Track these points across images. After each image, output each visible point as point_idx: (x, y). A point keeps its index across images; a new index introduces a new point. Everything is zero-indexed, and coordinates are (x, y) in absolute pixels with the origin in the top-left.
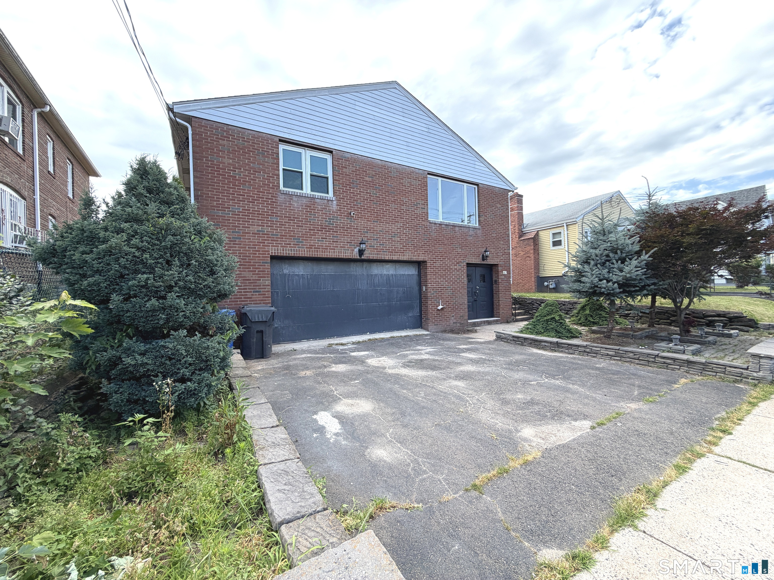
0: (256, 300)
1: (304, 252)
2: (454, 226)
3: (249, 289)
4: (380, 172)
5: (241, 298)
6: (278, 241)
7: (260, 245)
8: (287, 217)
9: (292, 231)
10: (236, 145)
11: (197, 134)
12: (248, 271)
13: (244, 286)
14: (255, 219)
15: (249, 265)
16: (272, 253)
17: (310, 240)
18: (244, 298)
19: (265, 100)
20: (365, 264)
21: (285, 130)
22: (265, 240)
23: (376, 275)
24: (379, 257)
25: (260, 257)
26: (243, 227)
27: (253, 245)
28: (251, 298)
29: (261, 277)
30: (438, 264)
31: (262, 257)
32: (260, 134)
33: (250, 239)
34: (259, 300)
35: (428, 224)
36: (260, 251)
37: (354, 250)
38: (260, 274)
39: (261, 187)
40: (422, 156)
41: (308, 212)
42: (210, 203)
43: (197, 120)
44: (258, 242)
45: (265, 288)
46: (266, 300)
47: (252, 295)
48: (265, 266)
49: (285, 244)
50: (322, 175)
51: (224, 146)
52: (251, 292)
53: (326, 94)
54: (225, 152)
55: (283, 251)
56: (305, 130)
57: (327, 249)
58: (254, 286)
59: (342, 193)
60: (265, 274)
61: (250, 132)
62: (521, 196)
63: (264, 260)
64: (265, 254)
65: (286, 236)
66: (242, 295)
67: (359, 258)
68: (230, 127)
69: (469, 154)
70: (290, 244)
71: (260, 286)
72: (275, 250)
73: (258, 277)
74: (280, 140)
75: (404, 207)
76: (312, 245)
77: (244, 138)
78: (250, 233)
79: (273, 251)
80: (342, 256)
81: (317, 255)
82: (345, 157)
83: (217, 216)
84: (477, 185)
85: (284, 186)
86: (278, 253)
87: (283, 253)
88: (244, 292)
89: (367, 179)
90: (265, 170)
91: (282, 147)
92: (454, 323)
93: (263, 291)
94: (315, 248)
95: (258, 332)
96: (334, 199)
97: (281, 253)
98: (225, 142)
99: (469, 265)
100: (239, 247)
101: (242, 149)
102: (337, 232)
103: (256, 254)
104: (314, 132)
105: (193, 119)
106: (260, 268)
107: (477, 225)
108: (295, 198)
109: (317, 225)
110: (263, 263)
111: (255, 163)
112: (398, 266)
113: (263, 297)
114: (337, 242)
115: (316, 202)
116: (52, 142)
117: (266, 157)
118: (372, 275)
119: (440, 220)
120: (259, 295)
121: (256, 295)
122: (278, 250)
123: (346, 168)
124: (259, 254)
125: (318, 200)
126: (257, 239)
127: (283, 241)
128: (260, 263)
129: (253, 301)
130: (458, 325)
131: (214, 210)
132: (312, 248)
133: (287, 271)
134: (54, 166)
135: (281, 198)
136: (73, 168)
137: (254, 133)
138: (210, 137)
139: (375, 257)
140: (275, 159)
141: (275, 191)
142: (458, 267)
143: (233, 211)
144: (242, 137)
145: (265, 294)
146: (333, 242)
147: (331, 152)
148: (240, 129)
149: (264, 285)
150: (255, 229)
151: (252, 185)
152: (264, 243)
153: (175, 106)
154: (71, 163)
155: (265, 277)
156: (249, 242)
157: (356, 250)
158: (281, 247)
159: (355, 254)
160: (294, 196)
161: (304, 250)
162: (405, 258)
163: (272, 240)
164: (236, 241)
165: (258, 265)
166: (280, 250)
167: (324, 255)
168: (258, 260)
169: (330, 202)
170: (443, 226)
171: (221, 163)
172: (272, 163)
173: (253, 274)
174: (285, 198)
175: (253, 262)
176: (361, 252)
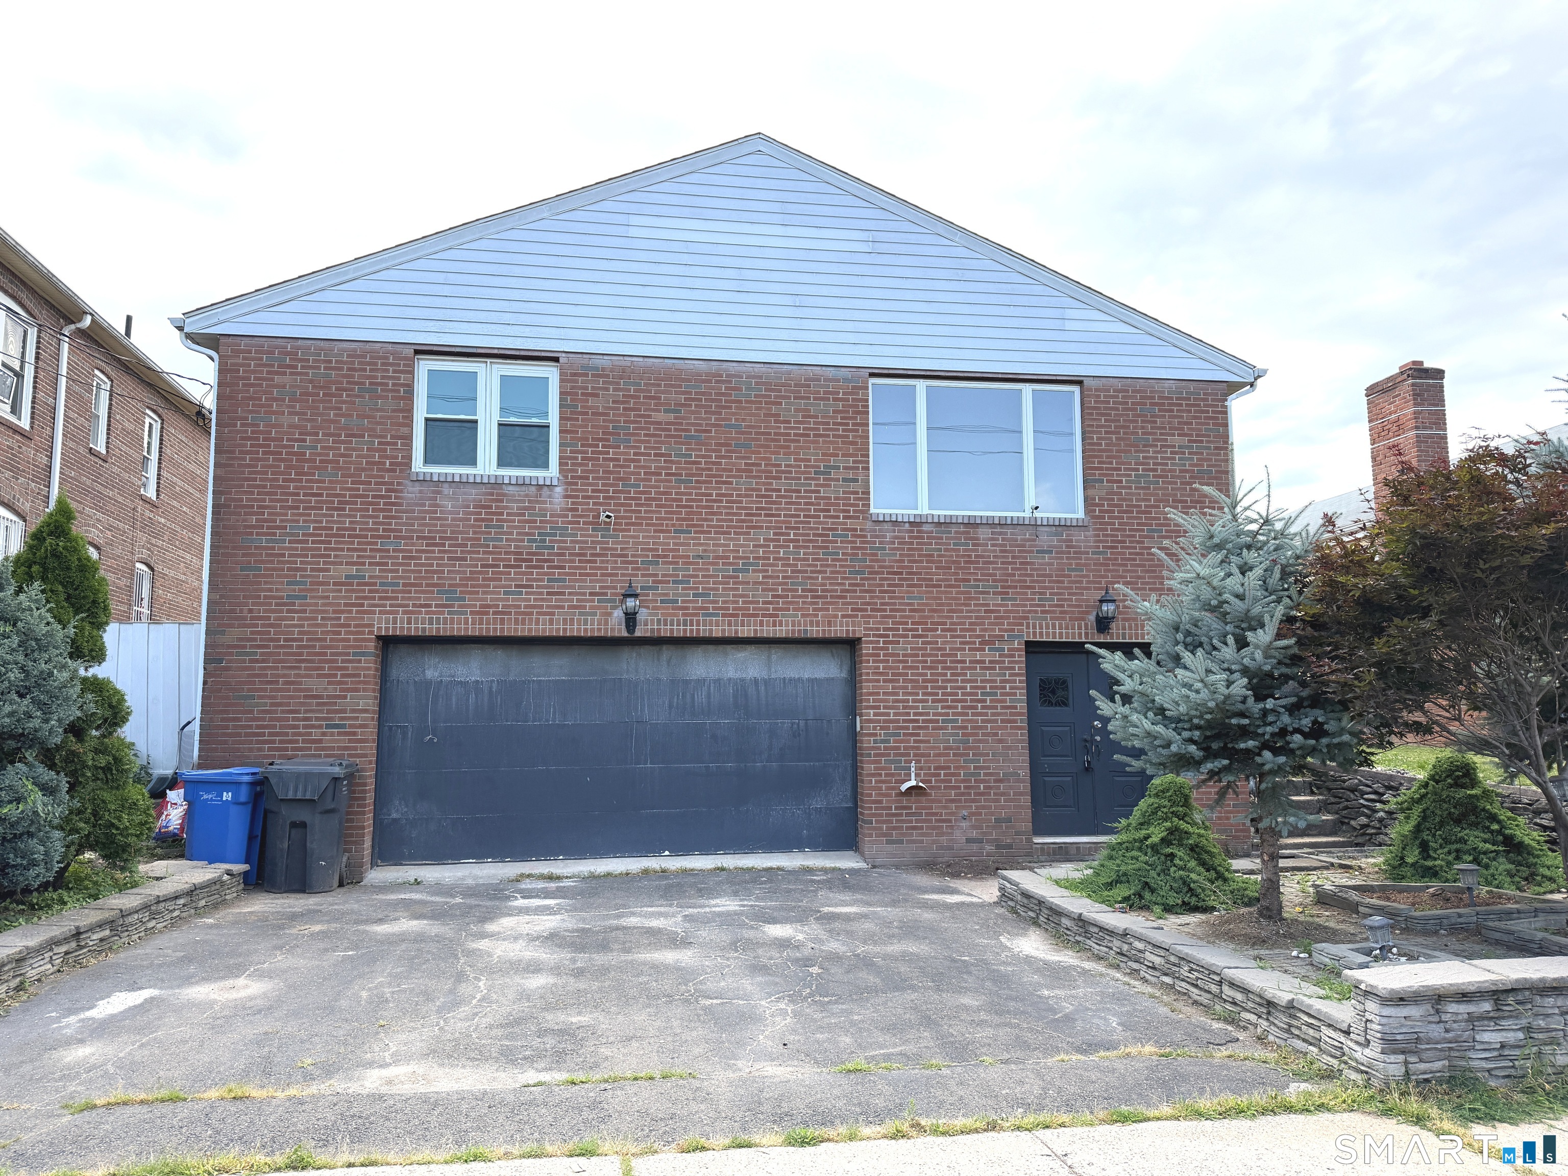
0: (333, 748)
1: (466, 623)
2: (972, 524)
3: (317, 719)
4: (703, 394)
5: (297, 742)
6: (397, 598)
7: (350, 612)
8: (424, 538)
9: (435, 572)
10: (311, 381)
11: (229, 371)
12: (319, 676)
13: (306, 711)
14: (342, 550)
15: (320, 661)
16: (380, 629)
17: (484, 593)
18: (304, 741)
19: (384, 265)
20: (667, 652)
21: (431, 326)
22: (365, 598)
23: (701, 682)
24: (691, 631)
25: (348, 640)
26: (312, 570)
27: (335, 612)
28: (320, 741)
29: (348, 690)
30: (904, 647)
31: (355, 640)
32: (368, 346)
33: (328, 597)
34: (339, 748)
35: (869, 525)
36: (349, 626)
37: (610, 614)
38: (346, 683)
39: (363, 470)
40: (849, 326)
41: (483, 520)
42: (244, 521)
43: (230, 340)
44: (346, 605)
45: (357, 718)
46: (355, 748)
47: (324, 734)
48: (360, 661)
49: (414, 605)
50: (535, 420)
51: (284, 387)
52: (320, 727)
53: (545, 215)
54: (284, 400)
55: (409, 623)
56: (482, 316)
57: (532, 613)
58: (328, 712)
59: (580, 465)
60: (359, 682)
61: (345, 345)
62: (1439, 374)
63: (360, 647)
64: (363, 633)
65: (421, 585)
66: (300, 734)
67: (625, 634)
68: (300, 342)
69: (1039, 289)
70: (430, 606)
71: (345, 711)
72: (387, 622)
73: (341, 690)
74: (417, 352)
75: (782, 484)
76: (489, 606)
77: (330, 362)
78: (328, 584)
79: (384, 625)
80: (575, 630)
81: (502, 629)
82: (597, 369)
83: (256, 548)
84: (1079, 383)
85: (427, 461)
86: (395, 629)
87: (409, 629)
88: (305, 727)
89: (660, 416)
90: (374, 430)
91: (424, 367)
92: (968, 841)
93: (351, 726)
94: (495, 613)
95: (294, 825)
96: (555, 482)
97: (402, 628)
98: (287, 379)
99: (1032, 648)
100: (300, 619)
101: (321, 388)
102: (563, 568)
103: (339, 633)
104: (507, 318)
105: (223, 340)
106: (346, 668)
107: (1080, 514)
108: (447, 490)
109: (506, 553)
110: (355, 654)
111: (351, 416)
112: (776, 653)
113: (350, 741)
114: (563, 594)
115: (504, 495)
116: (109, 383)
117: (380, 397)
118: (687, 682)
119: (924, 508)
120: (339, 734)
121: (332, 734)
122: (395, 622)
123: (597, 395)
124: (347, 633)
125: (511, 488)
126: (345, 597)
127: (410, 599)
128: (348, 654)
129: (323, 749)
130: (989, 848)
131: (252, 534)
132: (487, 613)
133: (436, 674)
134: (108, 434)
135: (411, 492)
136: (162, 428)
137: (354, 345)
138: (254, 372)
139: (678, 631)
140: (402, 398)
141: (397, 478)
142: (987, 655)
143: (292, 535)
144: (325, 361)
145: (354, 734)
146: (548, 593)
147: (556, 360)
148: (322, 344)
149: (353, 711)
150: (341, 571)
151: (340, 469)
152: (362, 605)
153: (187, 321)
154: (160, 416)
155: (357, 690)
156: (324, 605)
157: (618, 614)
158: (404, 613)
159: (615, 626)
160: (446, 485)
161: (466, 620)
162: (782, 631)
163: (381, 598)
164: (294, 604)
165: (343, 661)
166: (402, 622)
167: (522, 631)
168: (345, 647)
169: (545, 491)
170: (925, 528)
171: (274, 426)
172: (394, 411)
173: (329, 683)
174: (421, 492)
175: (332, 654)
176: (631, 619)
